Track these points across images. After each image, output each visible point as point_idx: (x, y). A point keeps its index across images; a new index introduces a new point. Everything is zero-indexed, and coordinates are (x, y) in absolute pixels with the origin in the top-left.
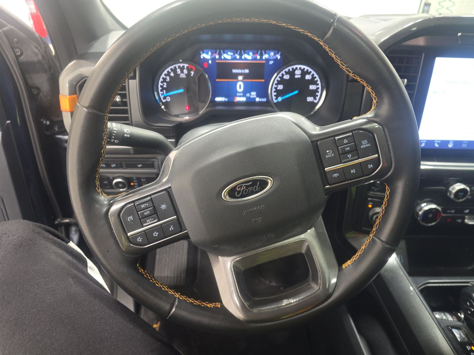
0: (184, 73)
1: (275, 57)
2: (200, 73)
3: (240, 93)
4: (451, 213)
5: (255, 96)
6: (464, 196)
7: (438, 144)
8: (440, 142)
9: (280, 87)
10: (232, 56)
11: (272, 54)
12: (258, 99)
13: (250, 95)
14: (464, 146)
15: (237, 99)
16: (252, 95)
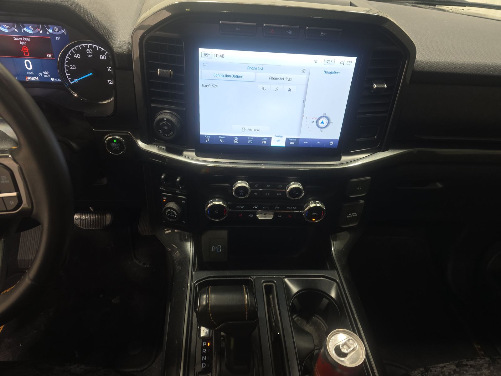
1: (60, 33)
3: (30, 71)
4: (240, 209)
5: (49, 76)
6: (245, 194)
7: (223, 139)
8: (224, 137)
9: (73, 67)
11: (56, 29)
12: (53, 80)
13: (43, 74)
14: (250, 142)
15: (29, 78)
16: (45, 75)
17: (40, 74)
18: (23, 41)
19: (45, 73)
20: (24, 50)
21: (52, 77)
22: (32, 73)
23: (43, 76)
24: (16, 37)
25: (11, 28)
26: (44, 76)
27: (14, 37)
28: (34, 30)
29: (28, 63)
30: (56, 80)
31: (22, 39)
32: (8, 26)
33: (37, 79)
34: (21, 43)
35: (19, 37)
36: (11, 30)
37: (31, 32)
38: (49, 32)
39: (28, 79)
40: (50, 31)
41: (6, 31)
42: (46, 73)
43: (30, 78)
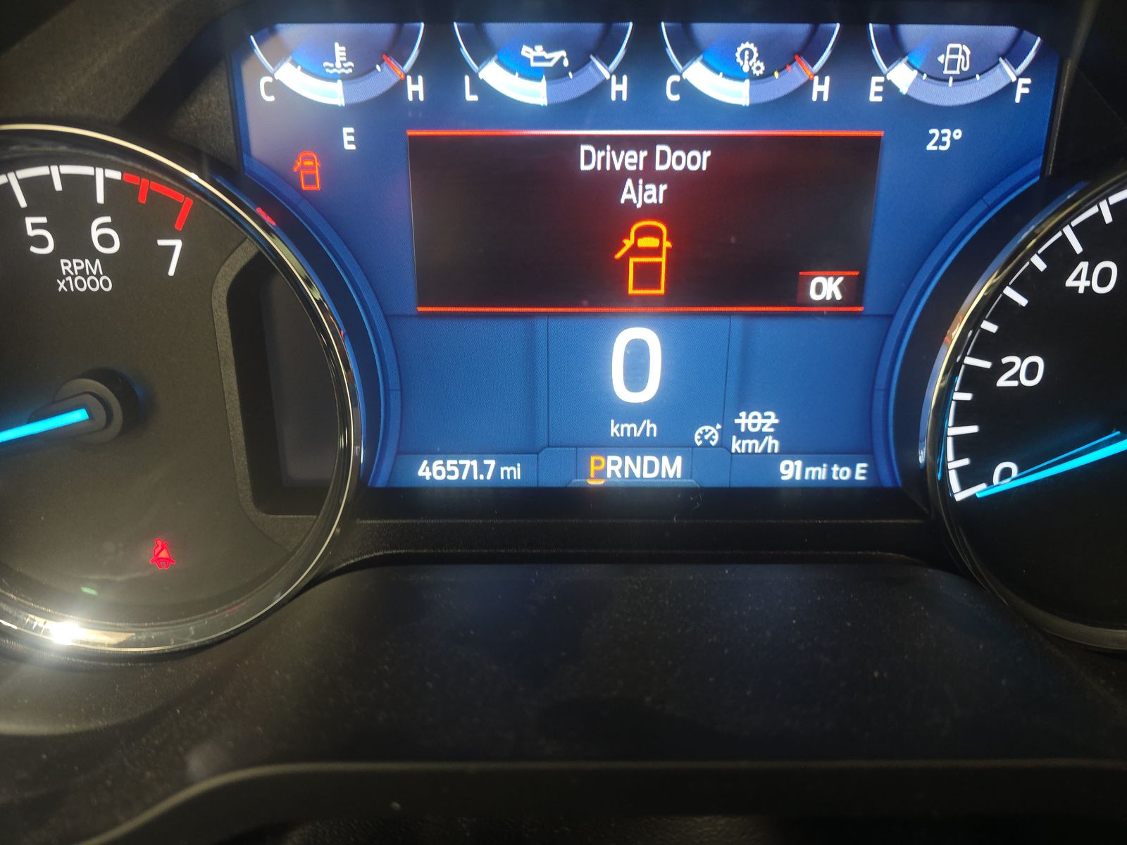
0: (93, 255)
1: (979, 89)
2: (242, 256)
3: (634, 414)
5: (773, 444)
10: (556, 74)
11: (958, 54)
12: (791, 470)
13: (732, 430)
15: (610, 468)
16: (748, 435)
17: (710, 433)
18: (648, 175)
19: (745, 420)
20: (635, 251)
21: (788, 451)
22: (650, 427)
23: (724, 444)
24: (599, 143)
25: (579, 62)
26: (735, 447)
27: (584, 148)
28: (768, 74)
29: (637, 353)
30: (818, 473)
31: (650, 160)
32: (557, 55)
33: (671, 469)
34: (627, 194)
35: (620, 144)
36: (577, 85)
37: (736, 93)
38: (889, 88)
39: (601, 474)
40: (902, 76)
41: (535, 93)
42: (760, 421)
43: (617, 469)
